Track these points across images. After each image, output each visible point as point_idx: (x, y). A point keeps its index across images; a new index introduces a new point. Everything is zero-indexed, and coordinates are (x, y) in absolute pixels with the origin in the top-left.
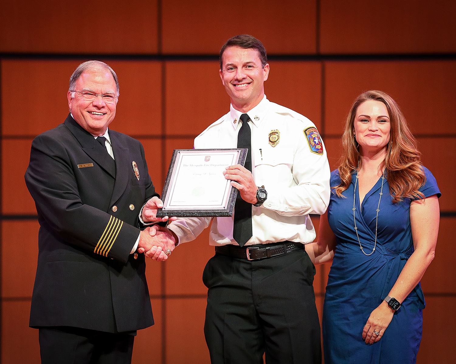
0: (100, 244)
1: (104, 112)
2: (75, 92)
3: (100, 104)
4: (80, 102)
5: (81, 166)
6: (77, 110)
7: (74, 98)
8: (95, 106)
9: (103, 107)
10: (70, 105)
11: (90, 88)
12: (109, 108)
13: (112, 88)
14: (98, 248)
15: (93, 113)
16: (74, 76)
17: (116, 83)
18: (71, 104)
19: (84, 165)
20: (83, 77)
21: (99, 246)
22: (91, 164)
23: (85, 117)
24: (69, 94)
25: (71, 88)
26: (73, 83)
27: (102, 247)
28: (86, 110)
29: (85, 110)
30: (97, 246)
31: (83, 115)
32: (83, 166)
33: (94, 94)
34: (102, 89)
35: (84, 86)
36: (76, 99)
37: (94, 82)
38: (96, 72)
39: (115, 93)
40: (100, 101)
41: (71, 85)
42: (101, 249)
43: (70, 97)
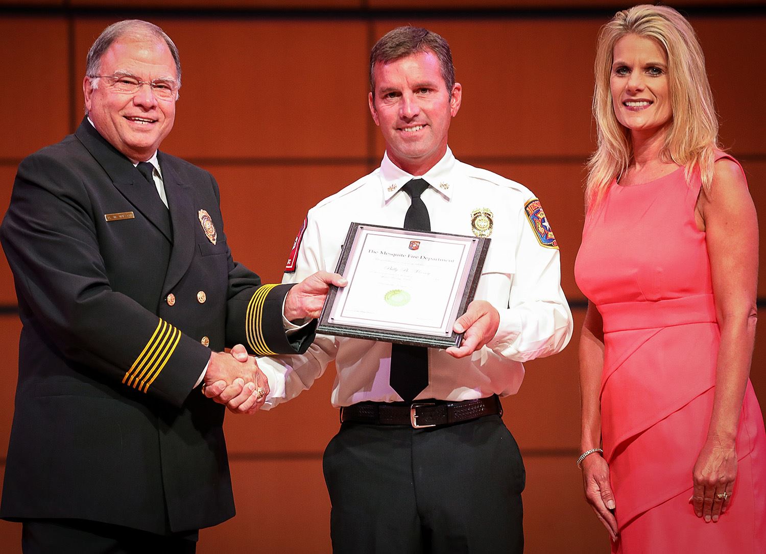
0: (137, 367)
1: (153, 117)
2: (98, 79)
3: (148, 101)
4: (111, 98)
5: (111, 217)
6: (105, 112)
7: (96, 90)
8: (139, 105)
9: (153, 107)
10: (88, 104)
11: (128, 69)
12: (164, 110)
13: (168, 72)
14: (132, 373)
15: (133, 119)
16: (96, 49)
17: (176, 63)
18: (90, 101)
19: (117, 216)
20: (113, 50)
21: (135, 370)
22: (129, 214)
23: (119, 127)
24: (85, 82)
25: (91, 72)
26: (94, 62)
27: (140, 372)
28: (122, 113)
29: (120, 113)
30: (131, 370)
31: (114, 124)
32: (115, 217)
33: (137, 81)
34: (152, 73)
35: (117, 66)
36: (101, 90)
37: (137, 60)
38: (139, 41)
39: (175, 81)
40: (148, 95)
41: (90, 65)
42: (138, 376)
43: (87, 87)
